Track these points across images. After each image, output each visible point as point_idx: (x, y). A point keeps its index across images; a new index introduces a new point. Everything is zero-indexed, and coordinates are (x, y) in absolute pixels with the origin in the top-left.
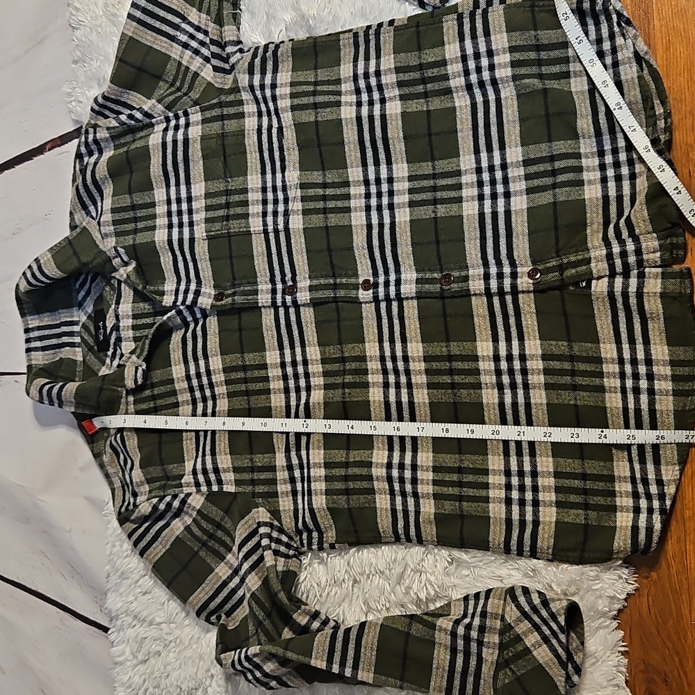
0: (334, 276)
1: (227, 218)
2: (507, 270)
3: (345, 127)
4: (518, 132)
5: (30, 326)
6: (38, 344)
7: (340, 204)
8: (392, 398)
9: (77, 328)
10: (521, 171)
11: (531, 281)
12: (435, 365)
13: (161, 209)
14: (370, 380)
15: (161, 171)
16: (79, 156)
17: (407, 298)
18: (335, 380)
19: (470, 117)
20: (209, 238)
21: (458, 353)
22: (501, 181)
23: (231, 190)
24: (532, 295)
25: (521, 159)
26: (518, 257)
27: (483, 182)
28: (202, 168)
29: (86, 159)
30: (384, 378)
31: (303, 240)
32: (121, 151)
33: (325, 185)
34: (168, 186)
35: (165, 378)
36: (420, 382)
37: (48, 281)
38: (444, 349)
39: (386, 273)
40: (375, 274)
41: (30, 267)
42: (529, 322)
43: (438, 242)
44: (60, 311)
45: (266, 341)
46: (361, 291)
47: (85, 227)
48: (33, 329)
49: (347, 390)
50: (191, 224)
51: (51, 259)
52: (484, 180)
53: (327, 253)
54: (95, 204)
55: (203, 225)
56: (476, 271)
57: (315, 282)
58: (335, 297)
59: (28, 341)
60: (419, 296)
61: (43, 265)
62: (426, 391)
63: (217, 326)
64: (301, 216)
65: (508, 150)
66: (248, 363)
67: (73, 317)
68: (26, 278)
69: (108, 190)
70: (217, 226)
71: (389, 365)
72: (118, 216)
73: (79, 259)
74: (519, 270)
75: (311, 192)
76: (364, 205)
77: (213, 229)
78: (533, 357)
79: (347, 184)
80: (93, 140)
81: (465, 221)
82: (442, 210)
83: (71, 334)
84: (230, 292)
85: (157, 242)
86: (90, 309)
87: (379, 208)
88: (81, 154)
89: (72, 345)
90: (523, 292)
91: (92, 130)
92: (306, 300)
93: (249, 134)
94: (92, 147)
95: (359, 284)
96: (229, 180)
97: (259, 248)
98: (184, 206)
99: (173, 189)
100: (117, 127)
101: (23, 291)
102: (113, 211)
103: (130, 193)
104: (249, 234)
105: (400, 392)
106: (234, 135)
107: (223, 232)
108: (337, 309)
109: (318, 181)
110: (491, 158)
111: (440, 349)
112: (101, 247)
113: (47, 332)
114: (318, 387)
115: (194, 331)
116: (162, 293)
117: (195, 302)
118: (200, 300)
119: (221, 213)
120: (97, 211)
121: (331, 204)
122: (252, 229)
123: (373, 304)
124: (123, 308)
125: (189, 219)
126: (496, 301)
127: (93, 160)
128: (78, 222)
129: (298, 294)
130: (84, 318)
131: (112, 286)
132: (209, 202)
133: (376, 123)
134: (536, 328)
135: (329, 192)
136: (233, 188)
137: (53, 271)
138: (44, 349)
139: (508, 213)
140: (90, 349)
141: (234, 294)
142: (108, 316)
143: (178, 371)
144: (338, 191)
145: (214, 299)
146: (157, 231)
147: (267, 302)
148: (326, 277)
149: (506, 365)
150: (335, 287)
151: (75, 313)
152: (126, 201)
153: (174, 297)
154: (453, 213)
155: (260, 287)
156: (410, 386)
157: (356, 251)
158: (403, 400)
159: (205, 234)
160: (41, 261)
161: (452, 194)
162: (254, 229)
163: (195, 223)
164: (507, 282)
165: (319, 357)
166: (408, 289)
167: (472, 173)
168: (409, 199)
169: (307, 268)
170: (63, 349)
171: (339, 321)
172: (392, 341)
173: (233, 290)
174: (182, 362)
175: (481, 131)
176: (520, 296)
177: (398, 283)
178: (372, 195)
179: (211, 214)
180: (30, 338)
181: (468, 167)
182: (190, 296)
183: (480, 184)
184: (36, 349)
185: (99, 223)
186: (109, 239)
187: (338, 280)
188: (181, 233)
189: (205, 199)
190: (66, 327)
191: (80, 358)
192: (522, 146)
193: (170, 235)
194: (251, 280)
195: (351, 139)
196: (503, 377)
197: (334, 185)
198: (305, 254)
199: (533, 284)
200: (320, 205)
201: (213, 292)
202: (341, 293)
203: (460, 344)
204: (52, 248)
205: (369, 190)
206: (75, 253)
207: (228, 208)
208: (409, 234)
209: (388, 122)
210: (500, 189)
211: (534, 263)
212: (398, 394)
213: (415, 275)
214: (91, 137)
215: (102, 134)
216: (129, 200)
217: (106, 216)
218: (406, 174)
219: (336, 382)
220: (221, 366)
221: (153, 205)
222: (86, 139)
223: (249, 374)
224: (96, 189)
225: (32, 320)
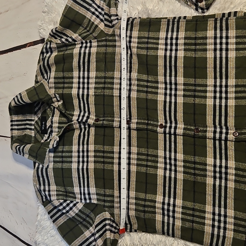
0: (148, 120)
1: (104, 88)
2: (224, 131)
3: (159, 59)
4: (234, 72)
5: (13, 120)
6: (16, 127)
7: (153, 90)
8: (167, 175)
9: (33, 123)
10: (234, 89)
11: (234, 137)
12: (188, 165)
13: (76, 80)
14: (159, 166)
15: (77, 65)
16: (42, 53)
17: (178, 135)
18: (142, 162)
19: (213, 63)
20: (95, 95)
21: (199, 161)
22: (224, 92)
23: (107, 77)
24: (233, 142)
25: (234, 84)
26: (229, 126)
27: (216, 91)
28: (95, 66)
29: (45, 54)
30: (165, 166)
31: (136, 103)
32: (61, 53)
33: (148, 81)
34: (80, 71)
35: (69, 150)
36: (180, 170)
37: (24, 104)
38: (193, 159)
39: (171, 123)
40: (166, 122)
41: (17, 96)
42: (231, 154)
43: (194, 114)
44: (27, 114)
45: (115, 142)
46: (159, 128)
47: (42, 83)
48: (14, 121)
49: (148, 168)
50: (88, 88)
51: (26, 95)
52: (217, 90)
53: (146, 110)
54: (47, 73)
55: (93, 90)
56: (210, 129)
57: (139, 121)
58: (147, 129)
59: (12, 125)
60: (184, 135)
61: (22, 97)
62: (182, 174)
63: (94, 132)
64: (136, 92)
65: (229, 79)
66: (105, 150)
67: (32, 118)
68: (15, 101)
69: (53, 69)
70: (99, 91)
71: (168, 161)
72: (57, 81)
73: (38, 96)
74: (229, 131)
75: (142, 83)
76: (164, 92)
77: (97, 92)
78: (231, 168)
79: (157, 82)
80: (49, 47)
81: (207, 107)
82: (197, 101)
83: (31, 125)
84: (102, 119)
85: (72, 94)
86: (40, 116)
87: (171, 95)
88: (43, 52)
89: (31, 129)
90: (230, 141)
91: (49, 43)
92: (134, 127)
93: (117, 54)
94: (48, 50)
95: (158, 125)
96: (107, 72)
97: (117, 103)
98: (86, 81)
99: (82, 73)
100: (60, 43)
101: (13, 106)
102: (55, 78)
103: (63, 72)
104: (113, 96)
105: (171, 173)
106: (111, 54)
107: (101, 94)
108: (147, 134)
109: (145, 79)
110: (221, 82)
111: (191, 158)
112: (49, 93)
113: (20, 123)
114: (134, 164)
115: (84, 133)
116: (73, 115)
117: (86, 121)
118: (89, 120)
119: (101, 86)
120: (47, 77)
121: (150, 90)
122: (114, 95)
123: (163, 134)
124: (55, 119)
125: (87, 86)
126: (217, 142)
127: (48, 55)
128: (39, 80)
129: (131, 125)
130: (36, 119)
131: (51, 109)
132: (97, 80)
133: (172, 59)
134: (234, 156)
135: (149, 84)
136: (108, 76)
137: (26, 100)
138: (18, 129)
139: (226, 106)
140: (38, 132)
141: (104, 120)
142: (48, 121)
143: (75, 148)
144: (153, 85)
145: (95, 121)
146: (73, 89)
147: (117, 126)
148: (144, 119)
149: (219, 170)
150: (148, 124)
151: (33, 116)
152: (61, 74)
153: (77, 117)
154: (202, 103)
155: (115, 119)
156: (176, 171)
157: (158, 111)
158: (172, 176)
159: (93, 94)
160: (22, 95)
161: (203, 94)
162: (115, 94)
163: (90, 88)
164: (224, 136)
165: (136, 152)
166: (180, 131)
167: (212, 87)
168: (184, 93)
169: (136, 114)
170: (26, 130)
171: (147, 138)
172: (170, 151)
173: (103, 118)
174: (77, 144)
175: (218, 70)
176: (228, 142)
177: (176, 128)
178: (168, 89)
179: (97, 86)
180: (13, 124)
181: (210, 84)
182: (85, 118)
183: (215, 92)
184: (15, 129)
185: (48, 82)
186: (52, 90)
187: (149, 122)
188: (83, 92)
189: (95, 79)
190: (28, 122)
191: (33, 135)
192: (235, 79)
193: (78, 92)
194: (112, 116)
195: (161, 64)
196: (217, 174)
197: (151, 82)
198: (136, 108)
199: (235, 138)
200: (145, 89)
201: (95, 118)
202: (150, 127)
203: (200, 157)
204: (27, 90)
205: (166, 86)
206: (37, 94)
207: (105, 84)
208: (182, 108)
209: (178, 59)
210: (224, 95)
211: (236, 129)
212: (170, 174)
213: (183, 126)
214: (48, 46)
215: (53, 45)
216: (62, 74)
217: (51, 79)
218: (183, 82)
219: (142, 163)
220: (93, 149)
221: (72, 78)
222: (46, 46)
223: (105, 155)
224: (48, 68)
225: (14, 117)
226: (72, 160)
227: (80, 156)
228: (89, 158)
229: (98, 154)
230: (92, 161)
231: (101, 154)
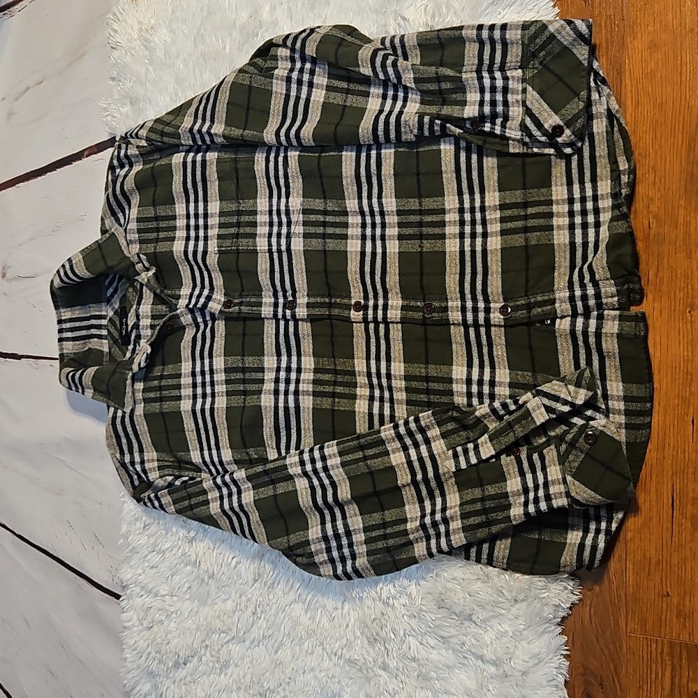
0: (330, 296)
1: (237, 236)
2: (481, 305)
3: (344, 163)
4: (496, 178)
5: (63, 318)
6: (69, 335)
7: (338, 231)
8: (376, 411)
9: (104, 322)
10: (498, 215)
11: (502, 317)
12: (414, 384)
13: (181, 223)
14: (358, 393)
15: (182, 188)
16: (111, 168)
17: (393, 322)
18: (324, 388)
19: (453, 160)
20: (220, 252)
21: (435, 375)
22: (480, 222)
23: (242, 211)
24: (503, 329)
25: (497, 203)
26: (492, 293)
27: (464, 221)
28: (217, 188)
29: (118, 171)
30: (370, 392)
31: (303, 261)
32: (148, 166)
33: (325, 213)
34: (188, 202)
35: (174, 372)
36: (400, 398)
37: (78, 280)
38: (423, 370)
39: (376, 298)
40: (366, 298)
41: (63, 266)
42: (500, 353)
43: (422, 274)
44: (91, 305)
45: (265, 347)
46: (352, 312)
47: (113, 233)
48: (65, 321)
49: (336, 400)
50: (206, 238)
51: (82, 260)
52: (466, 219)
53: (323, 275)
54: (123, 211)
55: (216, 241)
56: (454, 304)
57: (312, 300)
58: (329, 315)
59: (60, 331)
60: (403, 321)
61: (74, 266)
62: (405, 407)
63: (224, 330)
64: (302, 239)
65: (487, 193)
66: (247, 365)
67: (101, 311)
68: (60, 276)
69: (135, 200)
70: (228, 242)
71: (375, 381)
72: (142, 226)
73: (105, 261)
74: (492, 305)
75: (313, 218)
76: (360, 233)
77: (224, 245)
78: (501, 384)
79: (345, 213)
80: (124, 155)
81: (447, 257)
82: (428, 245)
83: (99, 327)
84: (237, 301)
85: (174, 252)
86: (117, 306)
87: (373, 238)
88: (114, 166)
89: (100, 337)
90: (495, 326)
91: (125, 145)
92: (304, 315)
93: (258, 160)
94: (124, 161)
95: (351, 305)
96: (241, 201)
97: (263, 266)
98: (201, 222)
99: (192, 205)
100: (146, 147)
101: (57, 287)
102: (139, 220)
103: (154, 206)
104: (256, 252)
105: (383, 405)
106: (246, 161)
107: (233, 248)
108: (332, 326)
109: (320, 208)
110: (472, 200)
111: (420, 370)
112: (126, 252)
113: (77, 324)
114: (307, 393)
115: (204, 332)
116: (178, 297)
117: (205, 305)
118: (210, 304)
119: (232, 230)
120: (125, 218)
121: (330, 230)
122: (258, 248)
123: (363, 324)
124: (143, 308)
125: (204, 233)
126: (472, 331)
127: (123, 172)
128: (108, 227)
129: (297, 310)
130: (111, 314)
131: (135, 288)
132: (223, 220)
133: (372, 161)
134: (505, 359)
135: (329, 219)
136: (244, 209)
137: (82, 271)
138: (74, 339)
139: (484, 252)
140: (115, 342)
141: (241, 304)
142: (129, 315)
143: (187, 367)
144: (338, 219)
145: (223, 305)
146: (175, 242)
147: (269, 314)
148: (322, 296)
149: (477, 389)
150: (330, 306)
151: (104, 308)
152: (150, 212)
153: (187, 300)
154: (437, 249)
155: (264, 300)
156: (392, 400)
157: (349, 275)
158: (385, 413)
159: (216, 249)
160: (74, 262)
161: (437, 231)
162: (261, 248)
163: (209, 238)
164: (481, 316)
165: (313, 367)
166: (394, 314)
167: (455, 213)
168: (399, 232)
169: (306, 287)
170: (91, 340)
171: (332, 336)
172: (378, 359)
173: (240, 300)
174: (190, 359)
175: (464, 175)
176: (493, 329)
177: (385, 307)
178: (367, 225)
179: (224, 231)
180: (63, 329)
181: (451, 207)
182: (202, 300)
183: (462, 223)
184: (67, 339)
185: (125, 230)
186: (134, 246)
187: (333, 300)
188: (196, 246)
189: (219, 217)
190: (94, 321)
191: (106, 349)
192: (499, 191)
193: (186, 246)
194: (257, 293)
195: (349, 174)
196: (473, 399)
197: (333, 213)
198: (304, 274)
199: (504, 319)
200: (320, 230)
201: (223, 300)
202: (336, 312)
203: (438, 366)
204: (83, 250)
205: (365, 220)
206: (103, 257)
207: (239, 227)
208: (397, 264)
209: (383, 160)
210: (479, 229)
211: (505, 300)
212: (381, 408)
213: (400, 302)
214: (123, 152)
215: (132, 151)
216: (153, 211)
217: (132, 224)
218: (395, 209)
219: (325, 390)
220: (223, 367)
221: (174, 218)
222: (119, 153)
223: (248, 375)
224: (124, 198)
225: (65, 312)
226: (180, 393)
227: (196, 383)
228: (216, 387)
229: (233, 376)
230: (222, 392)
231: (239, 376)
